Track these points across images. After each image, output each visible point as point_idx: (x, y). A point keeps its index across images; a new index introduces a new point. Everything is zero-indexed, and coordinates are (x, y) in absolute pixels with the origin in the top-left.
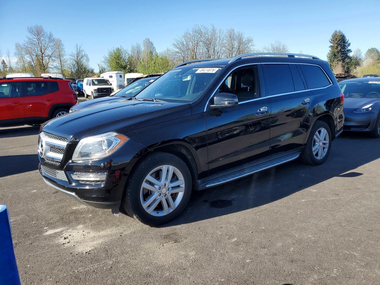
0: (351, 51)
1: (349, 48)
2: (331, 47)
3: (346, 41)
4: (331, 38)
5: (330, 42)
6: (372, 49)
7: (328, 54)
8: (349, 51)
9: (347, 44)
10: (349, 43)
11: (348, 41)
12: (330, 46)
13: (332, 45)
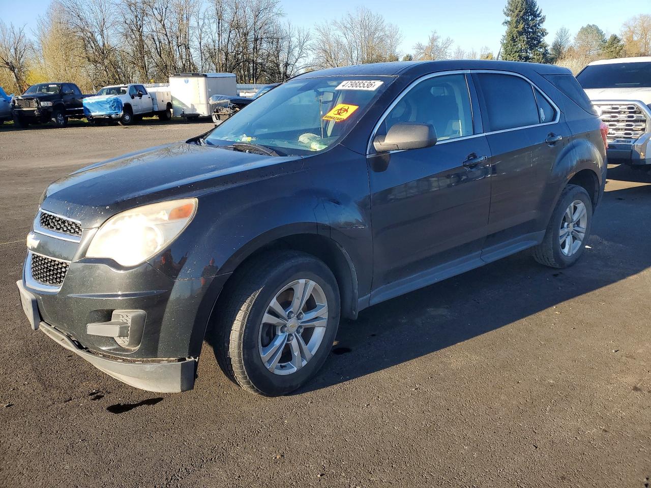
0: (547, 34)
1: (543, 26)
2: (506, 23)
3: (538, 12)
4: (507, 5)
5: (505, 13)
6: (589, 26)
7: (502, 37)
8: (544, 33)
9: (540, 18)
10: (542, 16)
11: (540, 12)
12: (503, 21)
13: (509, 19)
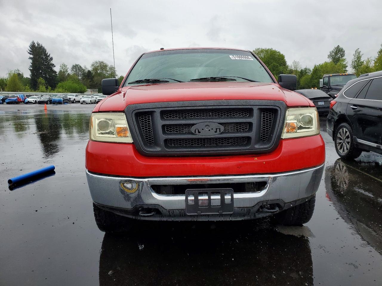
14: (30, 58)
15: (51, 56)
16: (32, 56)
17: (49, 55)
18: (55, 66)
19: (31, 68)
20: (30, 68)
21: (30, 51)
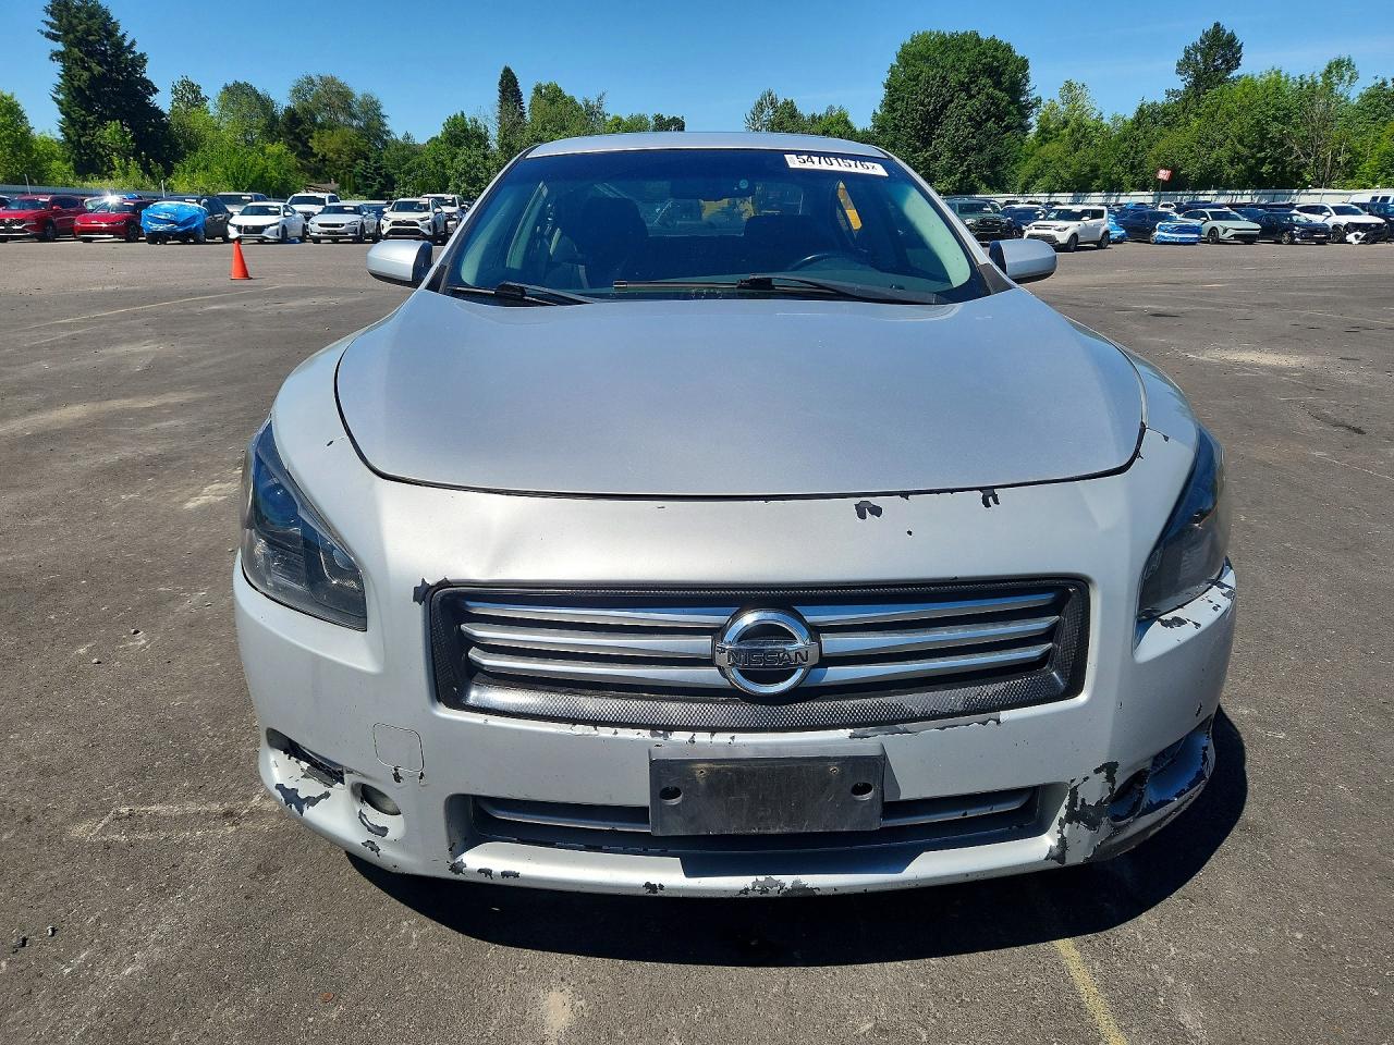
14: (56, 56)
15: (138, 49)
16: (59, 47)
17: (133, 44)
18: (156, 91)
19: (61, 97)
20: (56, 96)
21: (52, 25)
